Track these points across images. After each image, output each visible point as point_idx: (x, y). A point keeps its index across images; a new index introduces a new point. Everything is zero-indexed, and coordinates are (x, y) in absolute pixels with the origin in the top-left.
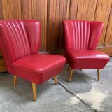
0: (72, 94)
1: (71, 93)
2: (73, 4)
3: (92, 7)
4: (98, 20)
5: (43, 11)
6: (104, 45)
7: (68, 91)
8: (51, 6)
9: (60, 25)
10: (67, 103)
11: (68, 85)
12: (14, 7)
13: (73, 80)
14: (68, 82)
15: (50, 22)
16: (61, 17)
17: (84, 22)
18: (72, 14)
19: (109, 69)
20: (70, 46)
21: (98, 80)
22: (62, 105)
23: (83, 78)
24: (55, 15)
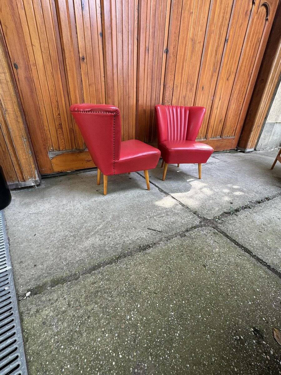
0: (167, 194)
1: (165, 193)
2: (167, 86)
3: (191, 90)
4: (199, 104)
5: (131, 95)
6: (206, 137)
7: (162, 191)
8: (141, 89)
9: (151, 111)
10: (159, 203)
11: (160, 184)
12: (97, 90)
13: (168, 178)
14: (162, 180)
15: (140, 109)
16: (153, 102)
17: (181, 108)
18: (166, 99)
19: (213, 165)
20: (164, 137)
21: (200, 178)
22: (155, 207)
23: (181, 176)
24: (146, 100)
